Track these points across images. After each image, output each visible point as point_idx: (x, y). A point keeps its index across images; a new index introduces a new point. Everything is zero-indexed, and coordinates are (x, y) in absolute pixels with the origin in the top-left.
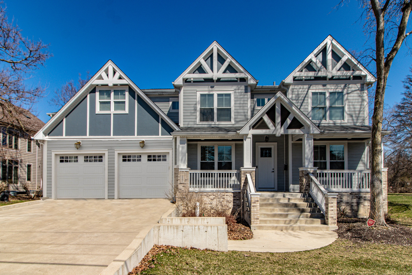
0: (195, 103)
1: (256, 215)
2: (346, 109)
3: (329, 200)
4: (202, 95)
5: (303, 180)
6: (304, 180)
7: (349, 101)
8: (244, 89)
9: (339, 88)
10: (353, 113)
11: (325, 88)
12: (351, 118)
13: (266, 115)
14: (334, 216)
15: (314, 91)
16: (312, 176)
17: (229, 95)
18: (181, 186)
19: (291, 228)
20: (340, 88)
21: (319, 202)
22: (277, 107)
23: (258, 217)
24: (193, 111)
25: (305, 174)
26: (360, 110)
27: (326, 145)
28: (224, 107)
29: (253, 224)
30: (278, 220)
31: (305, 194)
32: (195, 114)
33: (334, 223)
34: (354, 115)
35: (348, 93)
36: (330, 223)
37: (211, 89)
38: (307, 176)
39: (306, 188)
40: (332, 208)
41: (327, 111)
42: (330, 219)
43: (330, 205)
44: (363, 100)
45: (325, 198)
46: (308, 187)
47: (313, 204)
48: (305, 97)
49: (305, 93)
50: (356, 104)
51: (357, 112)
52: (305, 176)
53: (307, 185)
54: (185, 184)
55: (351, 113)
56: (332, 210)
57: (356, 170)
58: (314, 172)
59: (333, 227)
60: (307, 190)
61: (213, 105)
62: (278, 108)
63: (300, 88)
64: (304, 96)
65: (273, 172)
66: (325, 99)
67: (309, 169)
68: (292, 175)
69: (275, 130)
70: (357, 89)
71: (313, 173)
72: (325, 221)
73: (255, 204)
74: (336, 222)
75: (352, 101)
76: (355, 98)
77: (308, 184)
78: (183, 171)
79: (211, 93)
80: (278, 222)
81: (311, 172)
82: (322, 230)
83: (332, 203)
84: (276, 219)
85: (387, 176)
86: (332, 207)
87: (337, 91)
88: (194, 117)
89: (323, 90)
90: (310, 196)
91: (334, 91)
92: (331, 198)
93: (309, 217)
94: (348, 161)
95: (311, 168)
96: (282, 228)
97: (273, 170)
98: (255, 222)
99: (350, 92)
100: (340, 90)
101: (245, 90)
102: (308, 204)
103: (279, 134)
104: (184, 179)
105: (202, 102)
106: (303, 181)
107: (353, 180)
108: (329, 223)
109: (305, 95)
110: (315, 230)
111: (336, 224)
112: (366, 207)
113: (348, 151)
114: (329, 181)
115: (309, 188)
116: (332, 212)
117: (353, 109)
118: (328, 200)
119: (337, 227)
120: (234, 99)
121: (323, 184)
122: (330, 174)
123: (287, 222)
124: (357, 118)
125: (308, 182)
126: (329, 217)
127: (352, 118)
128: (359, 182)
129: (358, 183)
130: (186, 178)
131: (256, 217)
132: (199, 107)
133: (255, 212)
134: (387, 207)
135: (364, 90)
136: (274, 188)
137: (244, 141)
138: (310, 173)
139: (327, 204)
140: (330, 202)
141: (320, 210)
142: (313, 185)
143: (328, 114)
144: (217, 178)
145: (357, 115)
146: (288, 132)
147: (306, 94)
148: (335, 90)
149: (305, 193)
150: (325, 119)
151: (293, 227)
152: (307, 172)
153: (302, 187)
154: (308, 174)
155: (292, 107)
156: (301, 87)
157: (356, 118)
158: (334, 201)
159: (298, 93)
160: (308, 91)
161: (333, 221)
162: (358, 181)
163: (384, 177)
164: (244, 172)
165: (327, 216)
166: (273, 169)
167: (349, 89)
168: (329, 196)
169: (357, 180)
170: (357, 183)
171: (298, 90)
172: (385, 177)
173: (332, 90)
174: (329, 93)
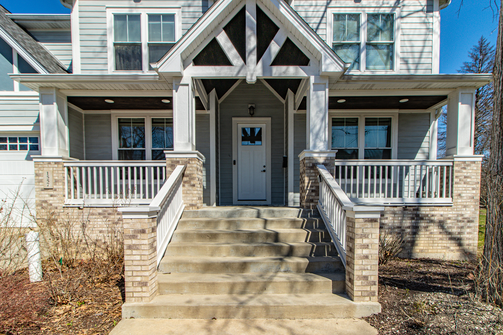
0: (101, 32)
1: (139, 274)
2: (398, 48)
3: (357, 225)
4: (117, 17)
5: (304, 179)
6: (306, 180)
7: (402, 32)
8: (201, 5)
9: (385, 5)
10: (410, 55)
11: (358, 4)
12: (404, 67)
13: (223, 31)
14: (372, 273)
15: (336, 11)
16: (322, 168)
17: (171, 17)
18: (47, 196)
19: (241, 311)
20: (388, 6)
21: (334, 228)
22: (247, 14)
23: (144, 280)
24: (99, 49)
25: (308, 165)
26: (423, 50)
27: (357, 118)
28: (162, 42)
29: (130, 301)
30: (213, 284)
31: (307, 210)
32: (103, 55)
33: (372, 294)
34: (410, 61)
35: (402, 17)
36: (360, 293)
37: (133, 4)
38: (312, 171)
39: (311, 198)
40: (365, 252)
41: (362, 51)
42: (357, 283)
43: (358, 241)
44: (430, 30)
45: (348, 220)
46: (314, 194)
47: (322, 233)
48: (320, 23)
49: (321, 14)
50: (415, 38)
51: (417, 55)
52: (308, 171)
53: (313, 191)
54: (55, 190)
55: (406, 55)
56: (366, 257)
57: (415, 160)
58: (327, 162)
59: (366, 307)
60: (312, 201)
61: (139, 36)
62: (251, 17)
63: (311, 6)
64: (318, 22)
65: (264, 171)
66: (359, 28)
67: (315, 155)
68: (294, 175)
69: (242, 67)
70: (420, 8)
71: (324, 164)
72: (345, 284)
73: (134, 242)
74: (374, 292)
75: (407, 32)
76: (414, 26)
77: (314, 188)
78: (49, 163)
79: (135, 12)
80: (212, 287)
81: (321, 160)
82: (335, 315)
83: (365, 236)
84: (210, 277)
85: (480, 171)
86: (366, 246)
87: (382, 12)
88: (103, 61)
89: (355, 9)
90: (318, 214)
91: (376, 12)
92: (361, 220)
93: (304, 271)
94: (399, 148)
95: (321, 152)
96: (215, 313)
97: (264, 169)
98: (135, 295)
99: (404, 14)
100: (387, 9)
101: (203, 6)
102: (308, 233)
103: (252, 75)
104: (51, 179)
105: (119, 31)
106: (304, 182)
107: (406, 183)
108: (355, 294)
109: (320, 19)
110: (312, 315)
111: (375, 298)
112: (435, 236)
113: (400, 130)
114: (361, 185)
115: (316, 197)
116: (365, 262)
117: (409, 49)
118: (353, 227)
119: (378, 307)
120: (181, 25)
121: (349, 191)
122: (364, 167)
123: (238, 289)
124: (417, 67)
125: (314, 184)
126: (355, 277)
127: (408, 67)
128: (417, 188)
129: (415, 188)
130: (57, 178)
131: (139, 279)
132: (111, 40)
133: (135, 263)
134: (477, 236)
135: (432, 12)
136: (265, 200)
137: (174, 91)
138: (319, 164)
139: (351, 239)
140: (358, 232)
141: (334, 251)
142: (324, 190)
143: (363, 55)
144: (150, 181)
145: (416, 60)
146: (271, 71)
147: (322, 17)
148: (377, 9)
149: (308, 207)
150: (359, 68)
151: (249, 307)
152: (314, 162)
153: (303, 194)
154: (314, 166)
155: (278, 8)
156: (312, 3)
157: (415, 65)
158: (373, 231)
159: (306, 14)
160: (325, 11)
161: (368, 288)
162: (415, 186)
163: (475, 174)
164: (172, 162)
165: (349, 273)
166: (264, 166)
167: (405, 9)
168: (357, 216)
169: (411, 183)
170: (411, 188)
171: (306, 9)
172: (477, 173)
173: (373, 9)
174: (366, 15)
